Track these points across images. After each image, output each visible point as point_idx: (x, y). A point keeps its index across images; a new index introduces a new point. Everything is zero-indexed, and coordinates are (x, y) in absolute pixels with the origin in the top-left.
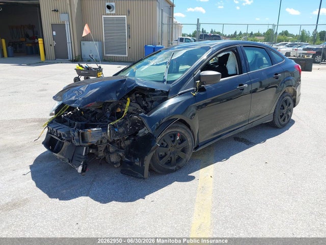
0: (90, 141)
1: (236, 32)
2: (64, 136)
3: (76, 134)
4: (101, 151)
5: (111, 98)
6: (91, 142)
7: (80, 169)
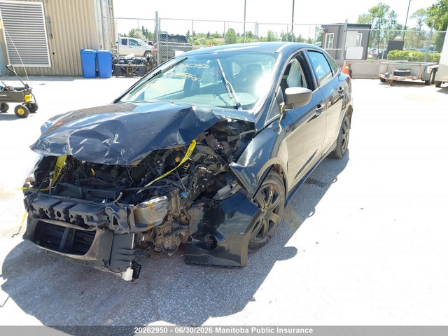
0: (151, 223)
1: (188, 32)
2: (91, 219)
3: (122, 213)
4: (160, 234)
5: (174, 141)
6: (153, 224)
7: (128, 274)
